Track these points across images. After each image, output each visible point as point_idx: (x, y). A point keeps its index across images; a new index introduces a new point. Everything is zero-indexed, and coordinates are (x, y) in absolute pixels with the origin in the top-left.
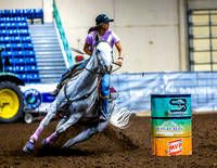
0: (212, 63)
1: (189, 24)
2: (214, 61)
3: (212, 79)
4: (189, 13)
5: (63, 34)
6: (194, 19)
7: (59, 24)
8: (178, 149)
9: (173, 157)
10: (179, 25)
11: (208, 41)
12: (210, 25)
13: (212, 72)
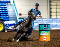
0: (56, 16)
1: (50, 5)
2: (57, 15)
3: (57, 20)
4: (50, 2)
5: (16, 7)
6: (52, 4)
7: (15, 5)
8: (46, 39)
9: (45, 41)
10: (48, 5)
11: (56, 10)
12: (56, 5)
13: (57, 18)
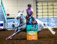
0: (43, 16)
1: (37, 6)
3: (43, 20)
4: (37, 3)
5: (4, 8)
7: (3, 6)
9: (32, 40)
10: (34, 6)
11: (42, 10)
12: (42, 6)
13: (43, 18)
